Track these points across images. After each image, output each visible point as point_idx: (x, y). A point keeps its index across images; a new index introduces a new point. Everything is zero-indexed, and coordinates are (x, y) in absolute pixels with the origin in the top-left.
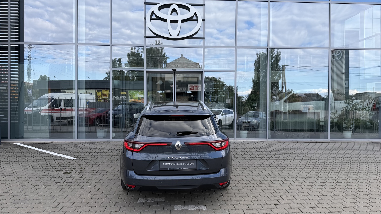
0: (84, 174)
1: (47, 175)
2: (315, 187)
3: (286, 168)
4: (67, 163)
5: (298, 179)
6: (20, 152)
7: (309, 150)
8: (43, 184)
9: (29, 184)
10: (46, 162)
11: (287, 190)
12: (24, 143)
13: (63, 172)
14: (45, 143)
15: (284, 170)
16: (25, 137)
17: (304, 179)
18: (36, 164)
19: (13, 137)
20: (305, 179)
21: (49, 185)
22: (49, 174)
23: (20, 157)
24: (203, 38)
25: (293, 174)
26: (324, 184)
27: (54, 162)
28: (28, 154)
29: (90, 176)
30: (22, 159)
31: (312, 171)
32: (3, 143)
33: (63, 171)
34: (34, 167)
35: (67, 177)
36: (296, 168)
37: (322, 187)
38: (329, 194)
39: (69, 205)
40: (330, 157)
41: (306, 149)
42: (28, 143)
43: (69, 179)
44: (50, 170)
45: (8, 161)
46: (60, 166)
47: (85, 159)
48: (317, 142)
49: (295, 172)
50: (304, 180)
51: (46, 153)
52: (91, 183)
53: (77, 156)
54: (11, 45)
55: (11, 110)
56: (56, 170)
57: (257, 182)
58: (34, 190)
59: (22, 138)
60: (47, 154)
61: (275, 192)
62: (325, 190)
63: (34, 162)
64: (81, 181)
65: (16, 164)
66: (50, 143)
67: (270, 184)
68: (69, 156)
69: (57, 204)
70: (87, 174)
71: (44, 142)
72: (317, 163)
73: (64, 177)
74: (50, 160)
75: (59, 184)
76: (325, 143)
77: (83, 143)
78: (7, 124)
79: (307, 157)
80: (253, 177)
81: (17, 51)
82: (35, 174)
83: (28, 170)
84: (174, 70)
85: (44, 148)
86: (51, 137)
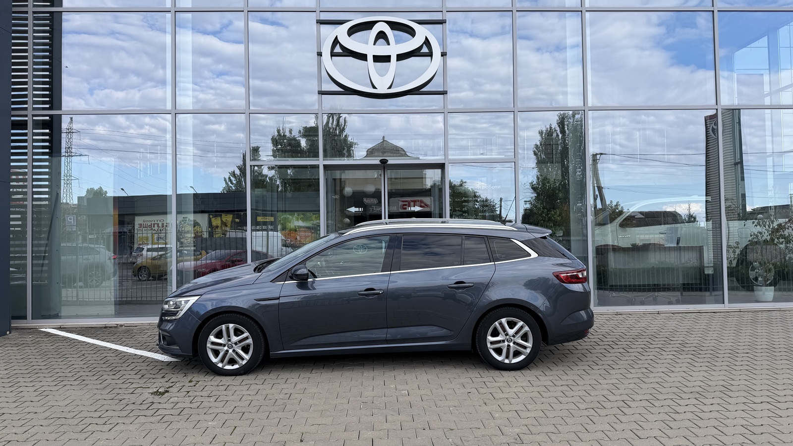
0: (198, 394)
1: (115, 398)
2: (728, 414)
3: (648, 372)
4: (158, 371)
5: (683, 396)
6: (52, 347)
7: (688, 330)
8: (106, 419)
9: (76, 421)
10: (111, 369)
11: (668, 423)
12: (62, 327)
13: (151, 391)
14: (106, 327)
15: (645, 376)
16: (63, 314)
17: (697, 396)
18: (88, 374)
19: (37, 316)
20: (700, 395)
21: (120, 422)
22: (120, 397)
23: (53, 359)
24: (444, 93)
25: (669, 384)
26: (746, 408)
27: (129, 368)
28: (71, 353)
29: (212, 399)
30: (58, 363)
31: (711, 377)
32: (17, 329)
33: (149, 388)
34: (84, 380)
35: (160, 403)
36: (673, 372)
37: (744, 414)
38: (766, 431)
40: (739, 344)
41: (680, 327)
42: (70, 327)
43: (164, 406)
44: (121, 386)
45: (27, 367)
46: (142, 376)
47: (196, 361)
48: (701, 312)
49: (672, 380)
50: (699, 399)
51: (111, 349)
52: (214, 415)
54: (34, 118)
55: (32, 256)
56: (134, 386)
57: (592, 405)
58: (87, 435)
59: (57, 316)
60: (113, 351)
61: (640, 428)
62: (753, 421)
63: (84, 370)
64: (192, 411)
65: (44, 375)
66: (117, 327)
67: (622, 409)
68: (161, 355)
70: (204, 393)
71: (104, 326)
72: (716, 359)
73: (153, 403)
74: (119, 365)
76: (718, 314)
78: (25, 286)
79: (689, 345)
80: (580, 393)
81: (48, 131)
82: (89, 397)
83: (72, 387)
84: (384, 162)
85: (104, 338)
86: (118, 314)
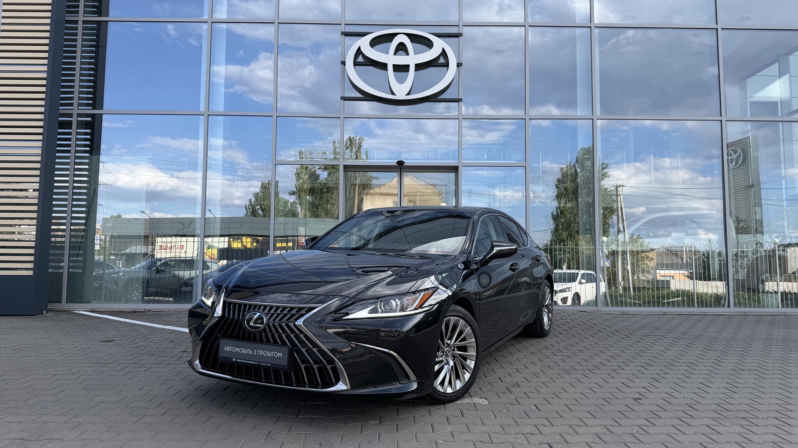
1: (148, 353)
2: (715, 376)
3: (646, 350)
5: (676, 364)
6: (87, 322)
7: (691, 325)
8: (141, 365)
10: (142, 336)
11: (657, 379)
12: (94, 310)
13: (180, 350)
14: (135, 312)
15: (642, 352)
19: (71, 301)
20: (692, 364)
21: (155, 366)
23: (89, 330)
24: (458, 100)
27: (159, 336)
28: (104, 326)
30: (93, 332)
31: (706, 354)
32: (52, 310)
33: (178, 348)
35: (188, 357)
42: (102, 310)
44: (152, 347)
46: (171, 341)
48: (706, 314)
51: (139, 325)
54: (79, 118)
56: (164, 347)
60: (142, 326)
61: (631, 382)
65: (81, 339)
66: (145, 311)
67: (617, 371)
71: (133, 310)
72: (713, 344)
73: (182, 357)
74: (149, 334)
76: (722, 316)
79: (690, 335)
80: (579, 361)
81: (89, 131)
84: (400, 163)
85: (133, 318)
86: (145, 302)
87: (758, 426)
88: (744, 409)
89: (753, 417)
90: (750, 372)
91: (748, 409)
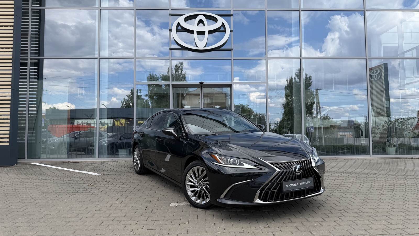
0: (109, 185)
1: (70, 187)
4: (90, 178)
6: (38, 170)
7: (350, 165)
8: (67, 193)
10: (67, 177)
12: (41, 162)
13: (87, 185)
14: (63, 163)
16: (42, 157)
18: (57, 179)
19: (30, 158)
21: (74, 194)
22: (73, 187)
23: (39, 174)
24: (231, 50)
27: (76, 177)
28: (48, 172)
29: (117, 187)
30: (42, 175)
35: (92, 188)
36: (338, 179)
37: (367, 193)
38: (374, 199)
39: (98, 209)
40: (374, 170)
41: (346, 164)
42: (46, 162)
43: (94, 189)
44: (73, 183)
45: (27, 176)
46: (83, 180)
47: (108, 174)
48: (358, 159)
50: (347, 188)
51: (67, 170)
52: (118, 192)
53: (99, 172)
54: (31, 61)
55: (28, 129)
56: (79, 183)
58: (59, 198)
63: (55, 177)
64: (107, 191)
65: (35, 179)
66: (69, 162)
68: (91, 172)
69: (84, 208)
72: (360, 175)
73: (88, 188)
74: (71, 176)
75: (84, 193)
76: (367, 160)
77: (105, 162)
79: (349, 171)
81: (37, 67)
82: (58, 186)
83: (50, 183)
84: (201, 83)
87: (376, 220)
88: (371, 211)
89: (375, 215)
90: (377, 191)
91: (373, 211)
